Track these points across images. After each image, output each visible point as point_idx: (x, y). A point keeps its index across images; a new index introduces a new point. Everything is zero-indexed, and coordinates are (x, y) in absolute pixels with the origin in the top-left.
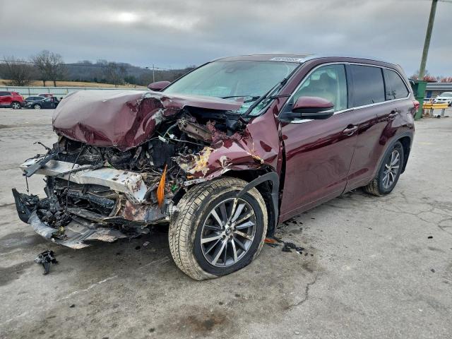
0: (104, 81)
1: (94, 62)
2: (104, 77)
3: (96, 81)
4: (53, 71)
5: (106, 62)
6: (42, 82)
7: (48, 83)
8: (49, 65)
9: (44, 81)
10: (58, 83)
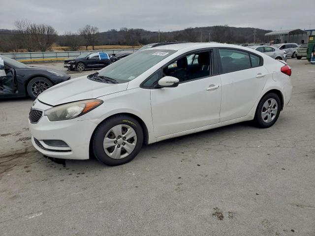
0: (124, 44)
1: (118, 30)
2: (125, 41)
3: (119, 44)
4: (92, 39)
5: (126, 29)
6: (85, 47)
7: (89, 47)
8: (89, 35)
9: (87, 46)
10: (95, 47)
